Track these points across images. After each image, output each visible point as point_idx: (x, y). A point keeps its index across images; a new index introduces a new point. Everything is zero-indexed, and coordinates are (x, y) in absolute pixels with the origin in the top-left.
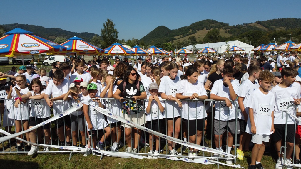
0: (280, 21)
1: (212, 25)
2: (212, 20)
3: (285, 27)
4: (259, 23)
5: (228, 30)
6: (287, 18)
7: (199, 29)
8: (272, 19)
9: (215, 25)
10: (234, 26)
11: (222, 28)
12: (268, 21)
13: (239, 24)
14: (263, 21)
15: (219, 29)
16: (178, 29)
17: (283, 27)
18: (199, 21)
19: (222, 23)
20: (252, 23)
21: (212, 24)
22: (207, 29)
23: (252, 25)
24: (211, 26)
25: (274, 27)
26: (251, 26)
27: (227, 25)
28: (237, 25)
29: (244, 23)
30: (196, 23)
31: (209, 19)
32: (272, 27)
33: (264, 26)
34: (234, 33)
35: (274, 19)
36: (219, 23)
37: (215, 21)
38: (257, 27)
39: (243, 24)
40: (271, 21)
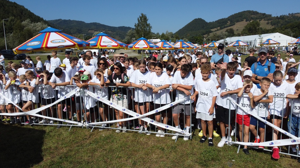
2: (253, 11)
5: (270, 21)
7: (238, 21)
9: (256, 16)
10: (277, 17)
11: (263, 19)
13: (284, 15)
15: (260, 21)
16: (215, 21)
18: (238, 13)
19: (265, 14)
20: (298, 13)
21: (253, 16)
22: (246, 21)
23: (299, 15)
26: (298, 17)
27: (270, 15)
28: (281, 16)
30: (236, 14)
31: (249, 11)
34: (277, 25)
36: (261, 13)
37: (257, 11)
39: (288, 14)
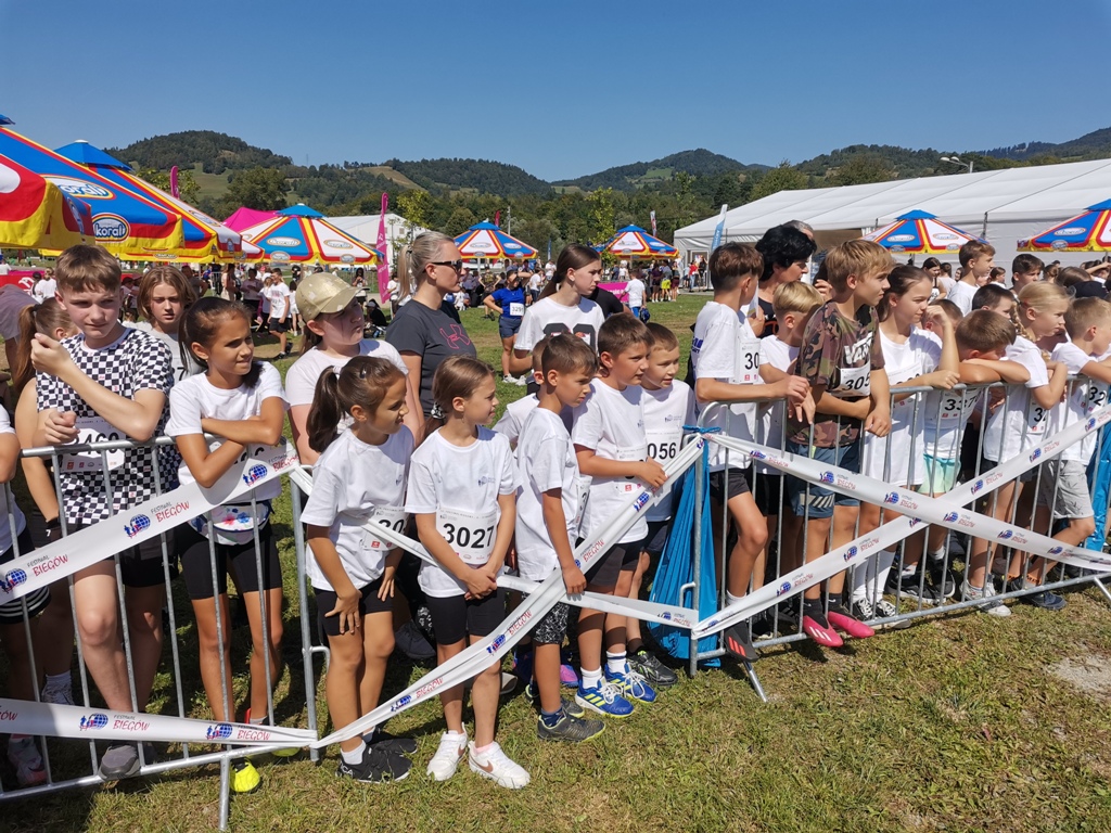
0: (461, 168)
1: (226, 154)
2: (224, 135)
3: (476, 190)
4: (396, 165)
5: (291, 180)
6: (480, 161)
8: (437, 158)
9: (238, 157)
10: (313, 167)
12: (424, 162)
13: (330, 165)
14: (409, 161)
17: (471, 190)
18: (166, 135)
19: (268, 152)
20: (372, 165)
22: (206, 171)
23: (377, 172)
24: (224, 159)
25: (445, 185)
26: (373, 176)
27: (286, 161)
28: (321, 167)
29: (346, 163)
31: (212, 132)
32: (439, 184)
33: (411, 179)
34: (316, 196)
35: (442, 160)
36: (253, 148)
37: (239, 139)
38: (391, 180)
39: (342, 165)
40: (434, 164)
